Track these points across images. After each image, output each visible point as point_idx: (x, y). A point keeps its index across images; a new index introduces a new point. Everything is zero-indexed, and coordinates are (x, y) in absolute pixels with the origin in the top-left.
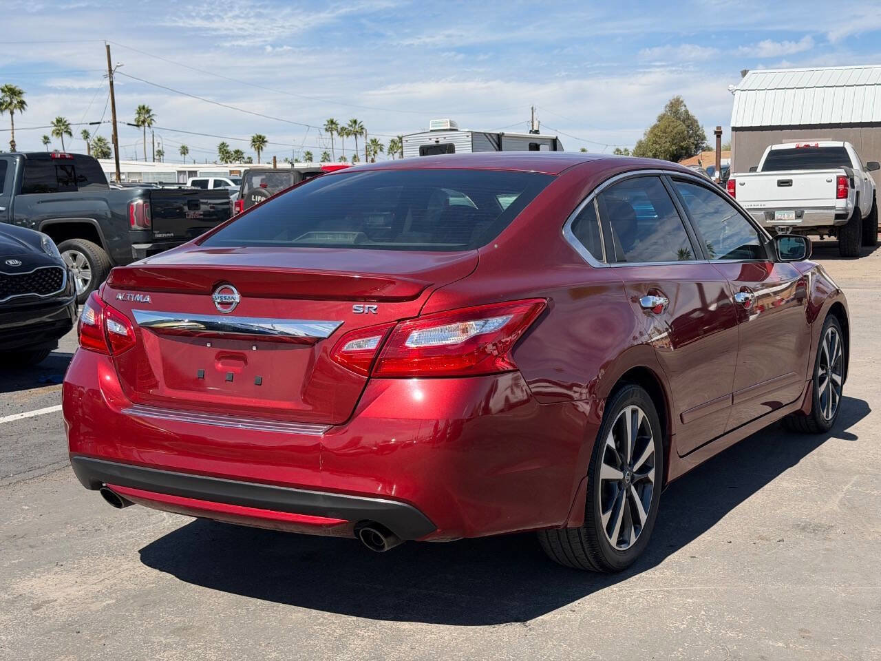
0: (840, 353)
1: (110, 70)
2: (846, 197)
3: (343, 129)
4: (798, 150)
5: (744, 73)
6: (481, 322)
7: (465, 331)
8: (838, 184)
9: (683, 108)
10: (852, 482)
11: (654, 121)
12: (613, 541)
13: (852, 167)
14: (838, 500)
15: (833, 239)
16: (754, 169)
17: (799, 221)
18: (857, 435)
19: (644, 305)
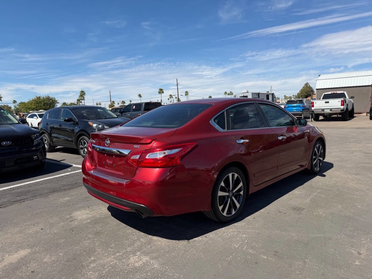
0: (322, 151)
1: (177, 84)
2: (344, 105)
3: (228, 94)
4: (332, 94)
5: (319, 76)
6: (169, 151)
7: (165, 153)
8: (342, 102)
9: (309, 85)
10: (318, 192)
11: (302, 88)
12: (225, 214)
13: (346, 98)
14: (310, 198)
15: (341, 116)
16: (320, 99)
17: (331, 112)
18: (326, 175)
19: (238, 143)
